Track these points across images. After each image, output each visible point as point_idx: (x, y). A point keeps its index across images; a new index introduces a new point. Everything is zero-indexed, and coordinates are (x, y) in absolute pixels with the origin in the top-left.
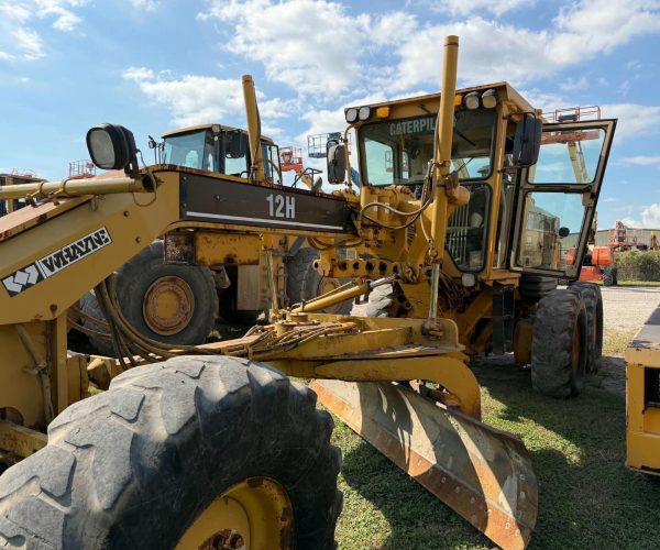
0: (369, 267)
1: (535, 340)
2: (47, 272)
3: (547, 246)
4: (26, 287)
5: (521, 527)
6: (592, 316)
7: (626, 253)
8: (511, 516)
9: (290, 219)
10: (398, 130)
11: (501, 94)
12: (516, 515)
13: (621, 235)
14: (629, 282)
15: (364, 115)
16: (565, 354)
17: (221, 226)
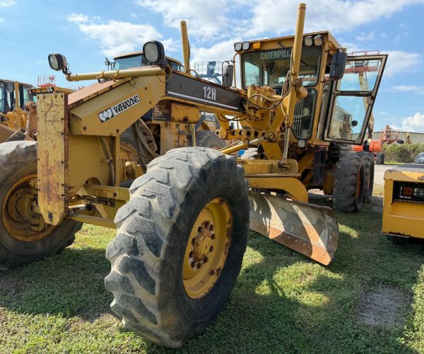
0: (248, 133)
1: (336, 180)
2: (115, 114)
3: (345, 130)
4: (107, 119)
5: (329, 252)
6: (368, 170)
7: (391, 145)
8: (325, 248)
9: (213, 101)
10: (265, 57)
11: (325, 37)
12: (327, 247)
13: (388, 133)
14: (391, 163)
15: (246, 47)
16: (352, 188)
17: (183, 101)
